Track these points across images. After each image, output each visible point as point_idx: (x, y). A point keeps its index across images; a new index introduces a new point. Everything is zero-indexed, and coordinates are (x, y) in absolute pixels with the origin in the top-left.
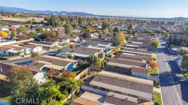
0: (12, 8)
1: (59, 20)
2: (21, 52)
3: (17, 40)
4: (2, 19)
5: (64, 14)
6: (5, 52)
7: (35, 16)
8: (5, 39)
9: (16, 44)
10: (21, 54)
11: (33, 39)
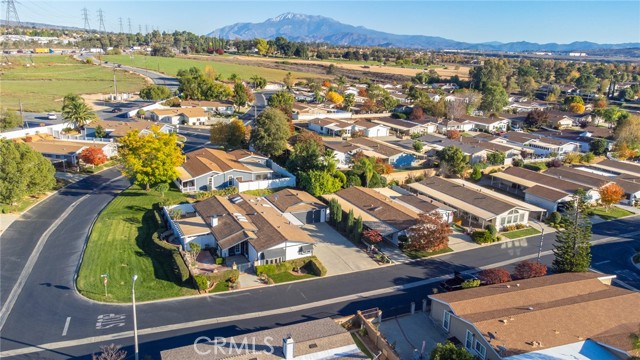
0: (414, 37)
1: (514, 74)
2: (345, 132)
3: (357, 112)
4: (367, 70)
5: (577, 54)
6: (322, 129)
7: (459, 62)
8: (337, 108)
9: (351, 119)
10: (344, 135)
11: (389, 114)
